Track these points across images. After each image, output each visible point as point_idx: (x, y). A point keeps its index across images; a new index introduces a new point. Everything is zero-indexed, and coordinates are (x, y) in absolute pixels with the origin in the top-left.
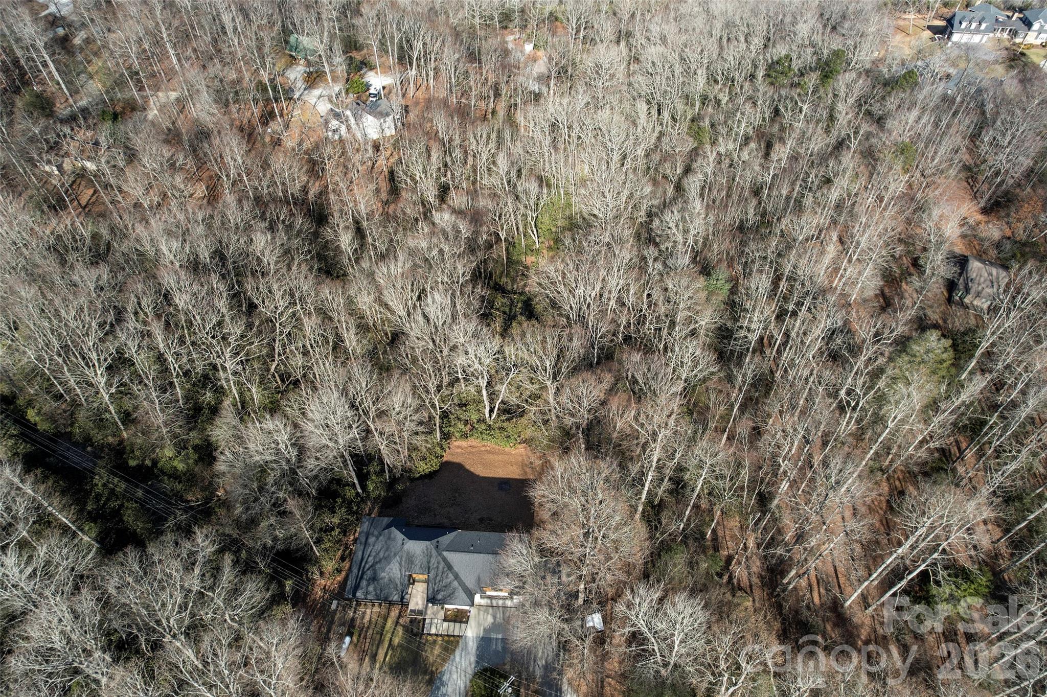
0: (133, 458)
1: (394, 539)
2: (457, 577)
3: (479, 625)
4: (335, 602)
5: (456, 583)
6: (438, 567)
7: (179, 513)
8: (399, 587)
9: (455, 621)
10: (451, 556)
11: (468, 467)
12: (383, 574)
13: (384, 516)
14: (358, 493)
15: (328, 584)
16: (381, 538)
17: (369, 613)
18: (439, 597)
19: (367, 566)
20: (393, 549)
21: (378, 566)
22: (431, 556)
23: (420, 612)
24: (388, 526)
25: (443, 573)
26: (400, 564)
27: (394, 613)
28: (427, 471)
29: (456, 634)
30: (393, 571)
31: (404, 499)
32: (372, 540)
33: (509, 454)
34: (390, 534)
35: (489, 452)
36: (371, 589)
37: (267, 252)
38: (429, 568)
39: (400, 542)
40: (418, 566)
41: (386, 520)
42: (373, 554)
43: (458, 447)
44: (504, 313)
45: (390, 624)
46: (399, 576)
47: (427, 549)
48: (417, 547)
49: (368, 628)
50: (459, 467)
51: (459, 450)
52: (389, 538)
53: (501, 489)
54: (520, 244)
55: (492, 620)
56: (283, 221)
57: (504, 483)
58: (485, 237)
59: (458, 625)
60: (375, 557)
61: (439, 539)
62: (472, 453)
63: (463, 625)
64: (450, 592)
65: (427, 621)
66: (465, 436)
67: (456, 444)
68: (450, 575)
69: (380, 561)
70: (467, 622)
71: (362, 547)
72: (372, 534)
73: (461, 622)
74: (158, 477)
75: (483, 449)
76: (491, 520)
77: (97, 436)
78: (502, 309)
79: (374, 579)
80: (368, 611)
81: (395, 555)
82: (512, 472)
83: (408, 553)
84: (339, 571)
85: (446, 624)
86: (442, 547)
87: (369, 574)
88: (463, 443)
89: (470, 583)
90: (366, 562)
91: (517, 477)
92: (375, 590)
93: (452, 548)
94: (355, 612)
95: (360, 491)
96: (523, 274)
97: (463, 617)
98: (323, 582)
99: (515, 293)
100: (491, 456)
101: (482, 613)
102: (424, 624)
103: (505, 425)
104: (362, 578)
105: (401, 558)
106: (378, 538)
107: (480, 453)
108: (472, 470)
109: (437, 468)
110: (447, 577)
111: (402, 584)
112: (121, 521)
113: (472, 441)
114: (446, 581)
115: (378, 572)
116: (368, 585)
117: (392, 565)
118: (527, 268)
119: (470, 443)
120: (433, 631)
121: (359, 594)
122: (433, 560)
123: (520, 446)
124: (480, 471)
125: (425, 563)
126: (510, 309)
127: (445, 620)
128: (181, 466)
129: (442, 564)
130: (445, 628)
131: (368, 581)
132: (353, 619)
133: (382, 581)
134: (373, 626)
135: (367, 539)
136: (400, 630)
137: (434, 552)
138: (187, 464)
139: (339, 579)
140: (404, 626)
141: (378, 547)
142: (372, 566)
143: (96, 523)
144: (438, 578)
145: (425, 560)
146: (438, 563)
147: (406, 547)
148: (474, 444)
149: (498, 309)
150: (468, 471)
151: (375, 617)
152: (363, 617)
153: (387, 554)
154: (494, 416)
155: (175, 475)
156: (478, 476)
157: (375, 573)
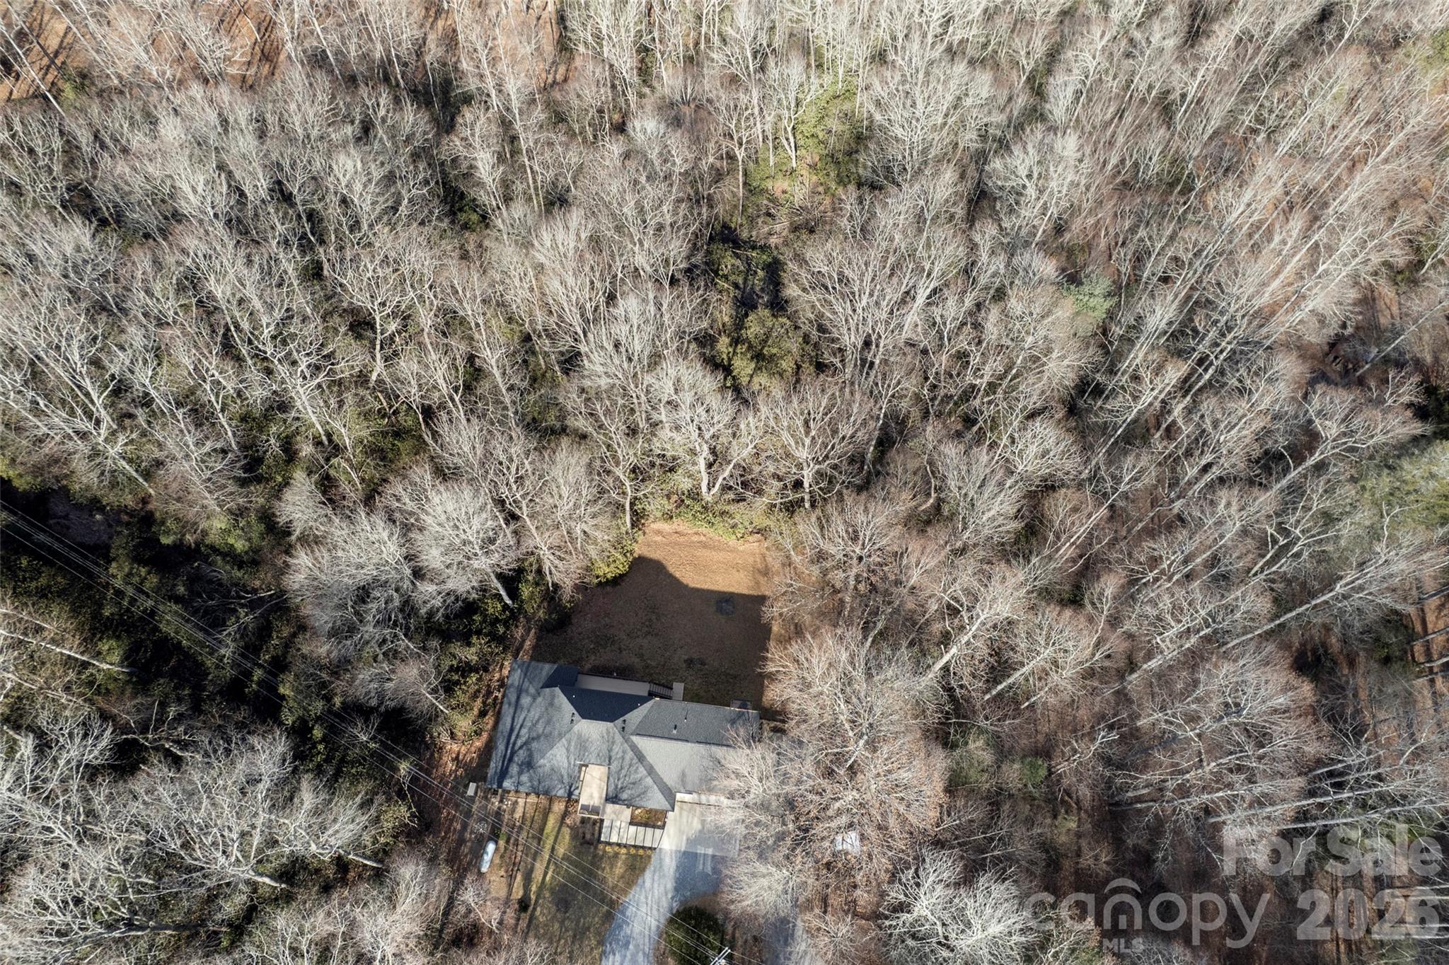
0: (167, 533)
1: (559, 709)
2: (651, 771)
3: (681, 832)
4: (472, 786)
5: (649, 781)
6: (623, 758)
7: (242, 612)
8: (566, 780)
9: (646, 825)
10: (644, 744)
11: (671, 570)
12: (542, 762)
13: (545, 660)
14: (506, 607)
15: (463, 750)
16: (539, 699)
17: (522, 805)
18: (624, 796)
19: (519, 743)
20: (557, 725)
21: (534, 745)
22: (613, 743)
23: (595, 811)
24: (550, 683)
25: (631, 765)
26: (568, 750)
27: (559, 807)
28: (609, 576)
29: (648, 844)
30: (556, 758)
31: (574, 621)
32: (526, 701)
33: (734, 550)
34: (553, 697)
35: (704, 546)
36: (524, 778)
37: (358, 187)
38: (610, 758)
39: (568, 717)
40: (594, 755)
41: (547, 669)
42: (528, 724)
43: (659, 532)
44: (736, 286)
45: (552, 822)
46: (566, 765)
47: (608, 733)
48: (593, 730)
49: (521, 828)
50: (658, 567)
51: (659, 538)
52: (551, 704)
53: (720, 610)
54: (766, 160)
55: (699, 827)
56: (384, 120)
57: (725, 601)
58: (711, 160)
59: (650, 831)
60: (530, 729)
61: (627, 717)
62: (676, 544)
63: (658, 832)
64: (640, 791)
65: (606, 824)
66: (669, 517)
67: (655, 526)
68: (642, 769)
69: (538, 737)
70: (663, 827)
71: (512, 710)
72: (527, 691)
73: (654, 827)
74: (208, 556)
75: (695, 538)
76: (703, 663)
77: (110, 499)
78: (732, 278)
79: (529, 765)
80: (521, 801)
81: (561, 736)
82: (736, 582)
83: (580, 736)
84: (478, 733)
85: (633, 828)
86: (628, 729)
87: (521, 755)
88: (665, 527)
89: (670, 778)
90: (518, 736)
91: (745, 592)
92: (531, 780)
93: (646, 731)
94: (501, 801)
95: (509, 602)
96: (769, 215)
97: (659, 819)
98: (455, 747)
99: (754, 248)
100: (706, 553)
101: (685, 814)
102: (601, 828)
103: (732, 508)
104: (511, 760)
105: (569, 743)
106: (534, 699)
107: (691, 545)
108: (677, 575)
109: (623, 569)
110: (636, 771)
111: (570, 776)
112: (156, 629)
113: (680, 525)
114: (634, 777)
115: (535, 755)
116: (520, 773)
117: (555, 751)
118: (773, 200)
119: (675, 526)
120: (614, 839)
121: (507, 784)
122: (616, 748)
123: (751, 539)
124: (691, 578)
125: (605, 751)
126: (745, 280)
127: (631, 823)
128: (240, 545)
129: (630, 754)
130: (632, 835)
131: (520, 766)
132: (498, 814)
133: (540, 770)
134: (528, 823)
135: (518, 698)
136: (566, 832)
137: (618, 738)
138: (249, 540)
139: (478, 744)
140: (571, 828)
141: (535, 713)
142: (525, 744)
143: (118, 638)
144: (624, 772)
145: (605, 747)
146: (624, 752)
147: (576, 728)
148: (681, 528)
149: (726, 277)
150: (671, 576)
151: (530, 812)
152: (513, 811)
153: (548, 729)
154: (714, 490)
155: (230, 555)
156: (687, 586)
157: (531, 756)
